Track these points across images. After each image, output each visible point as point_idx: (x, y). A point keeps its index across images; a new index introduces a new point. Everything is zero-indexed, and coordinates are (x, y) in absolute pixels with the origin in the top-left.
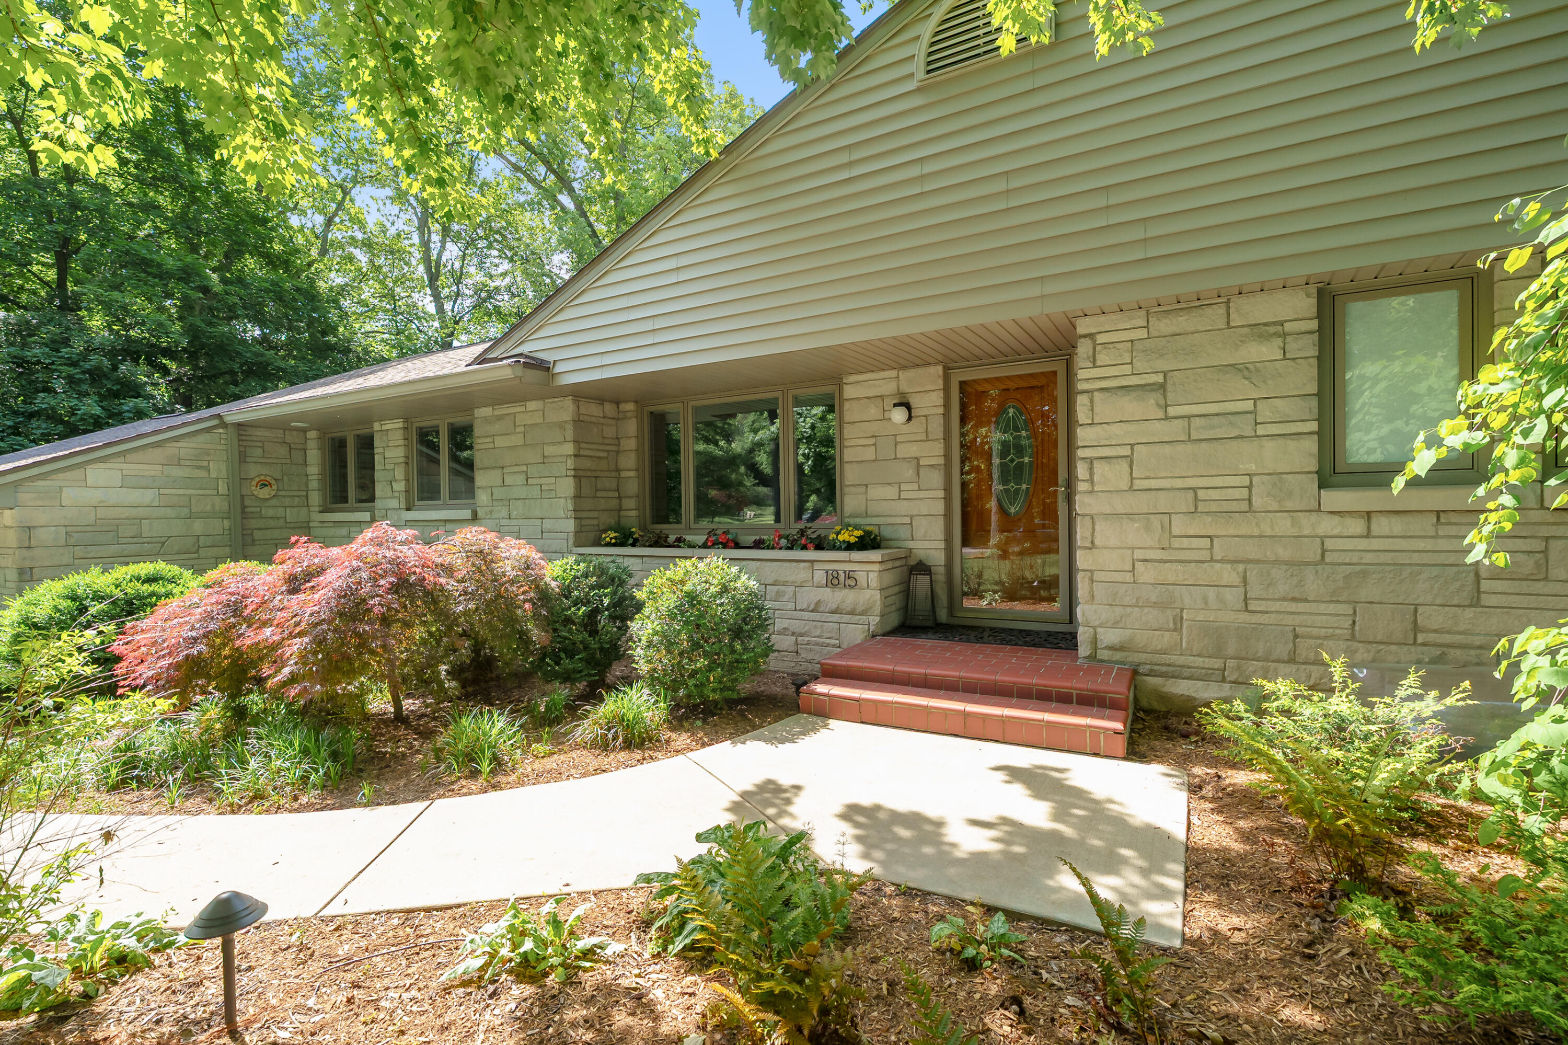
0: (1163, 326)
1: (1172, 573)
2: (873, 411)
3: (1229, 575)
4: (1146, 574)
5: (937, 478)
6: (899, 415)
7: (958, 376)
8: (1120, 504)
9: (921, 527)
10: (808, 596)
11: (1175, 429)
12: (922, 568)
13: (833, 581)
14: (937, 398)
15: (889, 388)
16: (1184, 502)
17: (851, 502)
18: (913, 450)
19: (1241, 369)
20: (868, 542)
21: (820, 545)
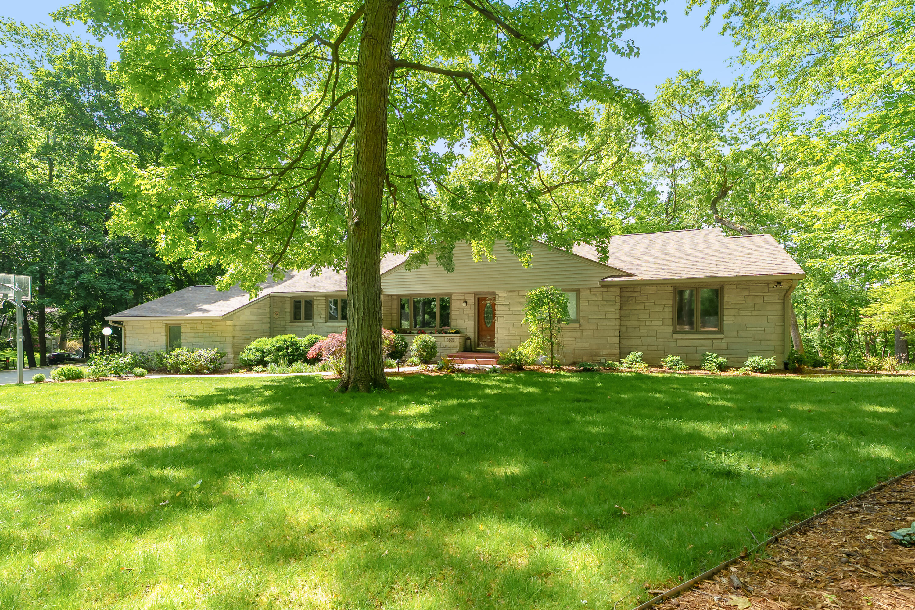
0: (509, 294)
1: (510, 338)
2: (458, 303)
3: (518, 338)
4: (506, 338)
5: (472, 319)
6: (464, 304)
7: (477, 297)
8: (503, 325)
9: (469, 329)
10: (444, 344)
11: (510, 312)
12: (469, 338)
13: (449, 341)
14: (472, 301)
15: (462, 298)
16: (512, 325)
17: (453, 323)
18: (467, 312)
19: (520, 303)
20: (457, 332)
21: (446, 333)
